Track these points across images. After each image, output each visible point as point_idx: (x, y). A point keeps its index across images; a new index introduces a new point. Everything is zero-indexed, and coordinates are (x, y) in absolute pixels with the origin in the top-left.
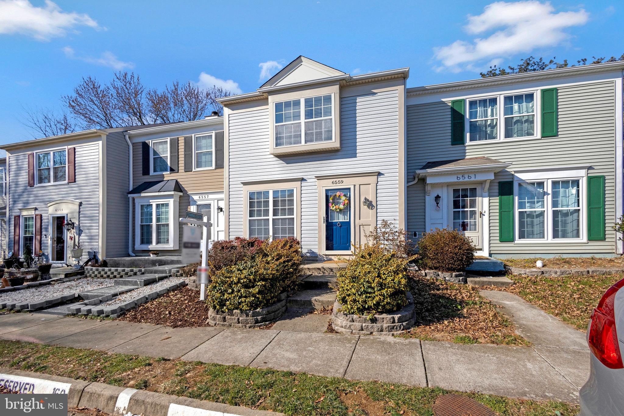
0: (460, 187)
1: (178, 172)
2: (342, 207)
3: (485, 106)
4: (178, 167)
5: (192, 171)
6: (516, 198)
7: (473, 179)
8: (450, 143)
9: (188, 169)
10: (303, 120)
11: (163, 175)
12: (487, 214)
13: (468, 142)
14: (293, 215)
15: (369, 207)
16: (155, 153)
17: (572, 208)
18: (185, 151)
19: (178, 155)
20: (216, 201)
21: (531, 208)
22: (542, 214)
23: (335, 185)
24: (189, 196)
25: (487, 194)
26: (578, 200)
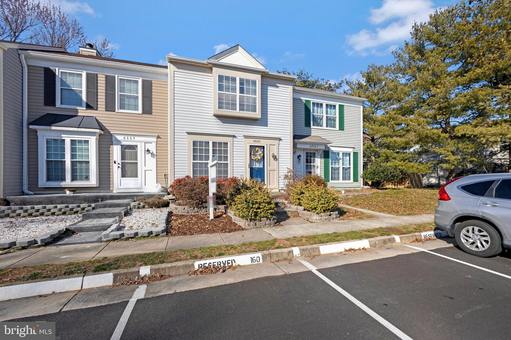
0: (309, 152)
1: (97, 110)
2: (259, 158)
3: (318, 107)
4: (97, 105)
5: (115, 111)
6: (330, 160)
7: (317, 148)
8: (304, 125)
9: (110, 107)
10: (238, 93)
11: (77, 110)
12: (319, 167)
13: (312, 127)
14: (228, 161)
15: (274, 160)
16: (63, 83)
17: (348, 166)
18: (106, 90)
19: (97, 92)
20: (143, 143)
21: (334, 165)
22: (338, 169)
23: (255, 143)
24: (111, 135)
25: (319, 156)
26: (350, 163)
